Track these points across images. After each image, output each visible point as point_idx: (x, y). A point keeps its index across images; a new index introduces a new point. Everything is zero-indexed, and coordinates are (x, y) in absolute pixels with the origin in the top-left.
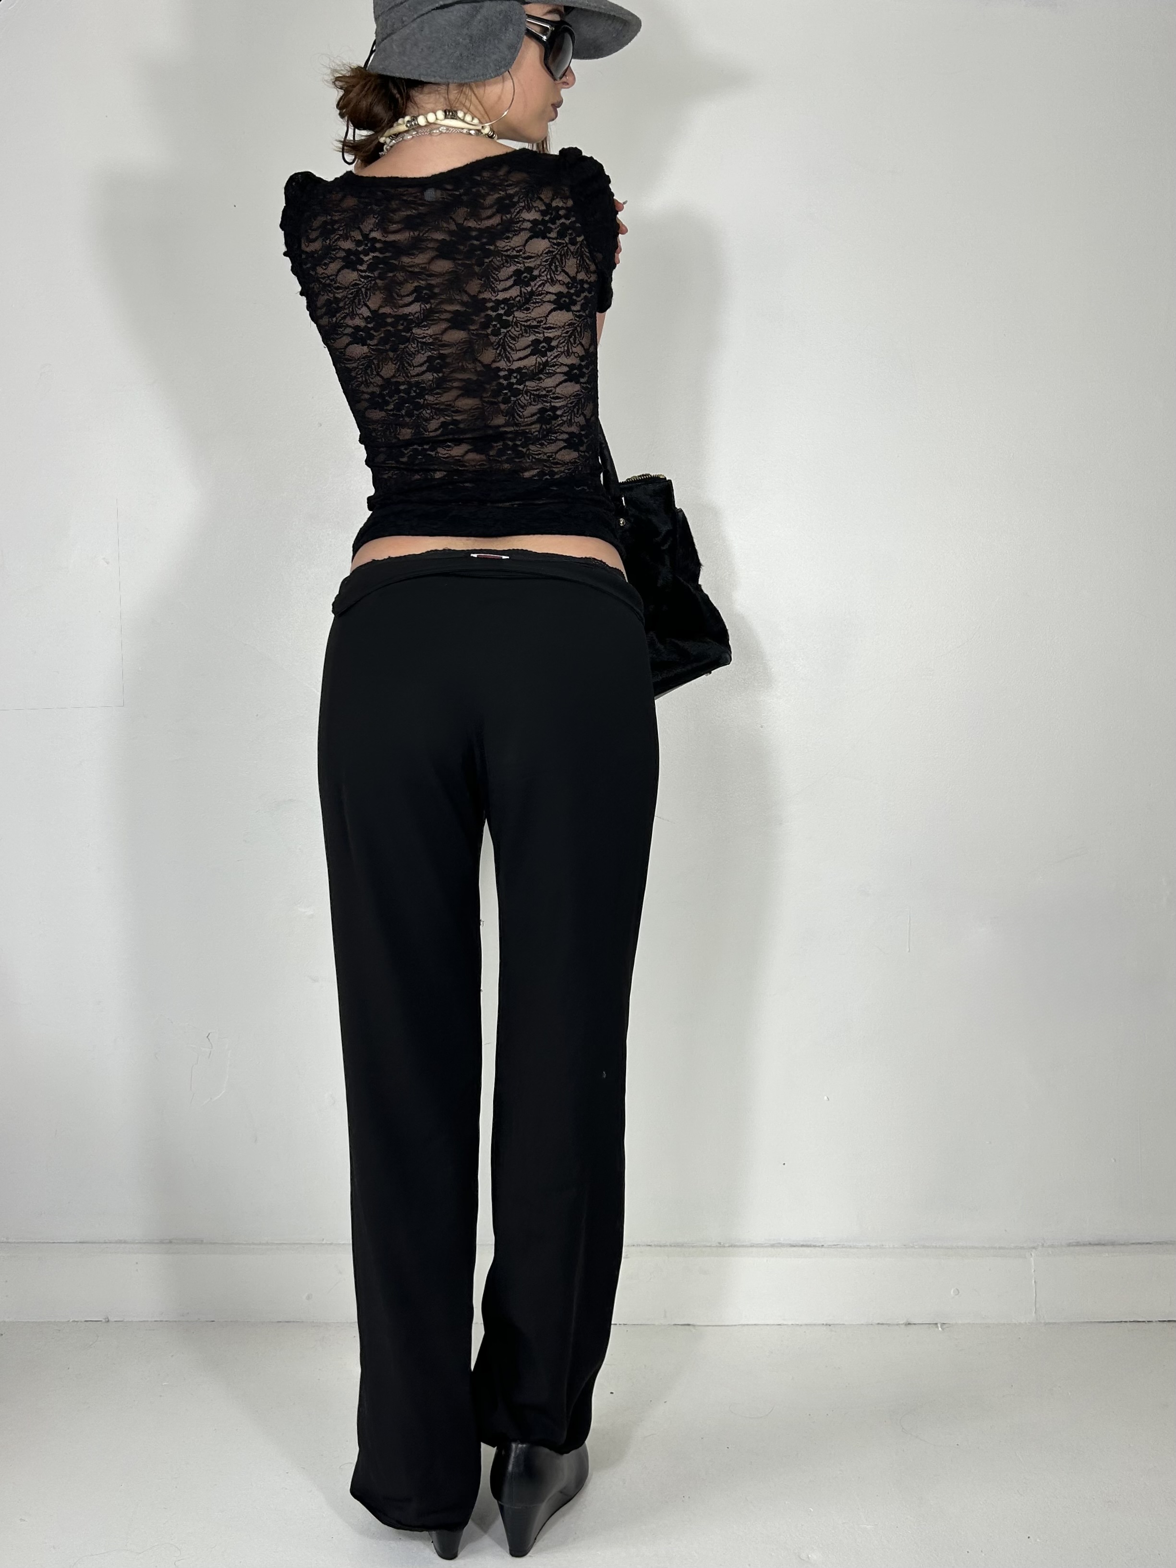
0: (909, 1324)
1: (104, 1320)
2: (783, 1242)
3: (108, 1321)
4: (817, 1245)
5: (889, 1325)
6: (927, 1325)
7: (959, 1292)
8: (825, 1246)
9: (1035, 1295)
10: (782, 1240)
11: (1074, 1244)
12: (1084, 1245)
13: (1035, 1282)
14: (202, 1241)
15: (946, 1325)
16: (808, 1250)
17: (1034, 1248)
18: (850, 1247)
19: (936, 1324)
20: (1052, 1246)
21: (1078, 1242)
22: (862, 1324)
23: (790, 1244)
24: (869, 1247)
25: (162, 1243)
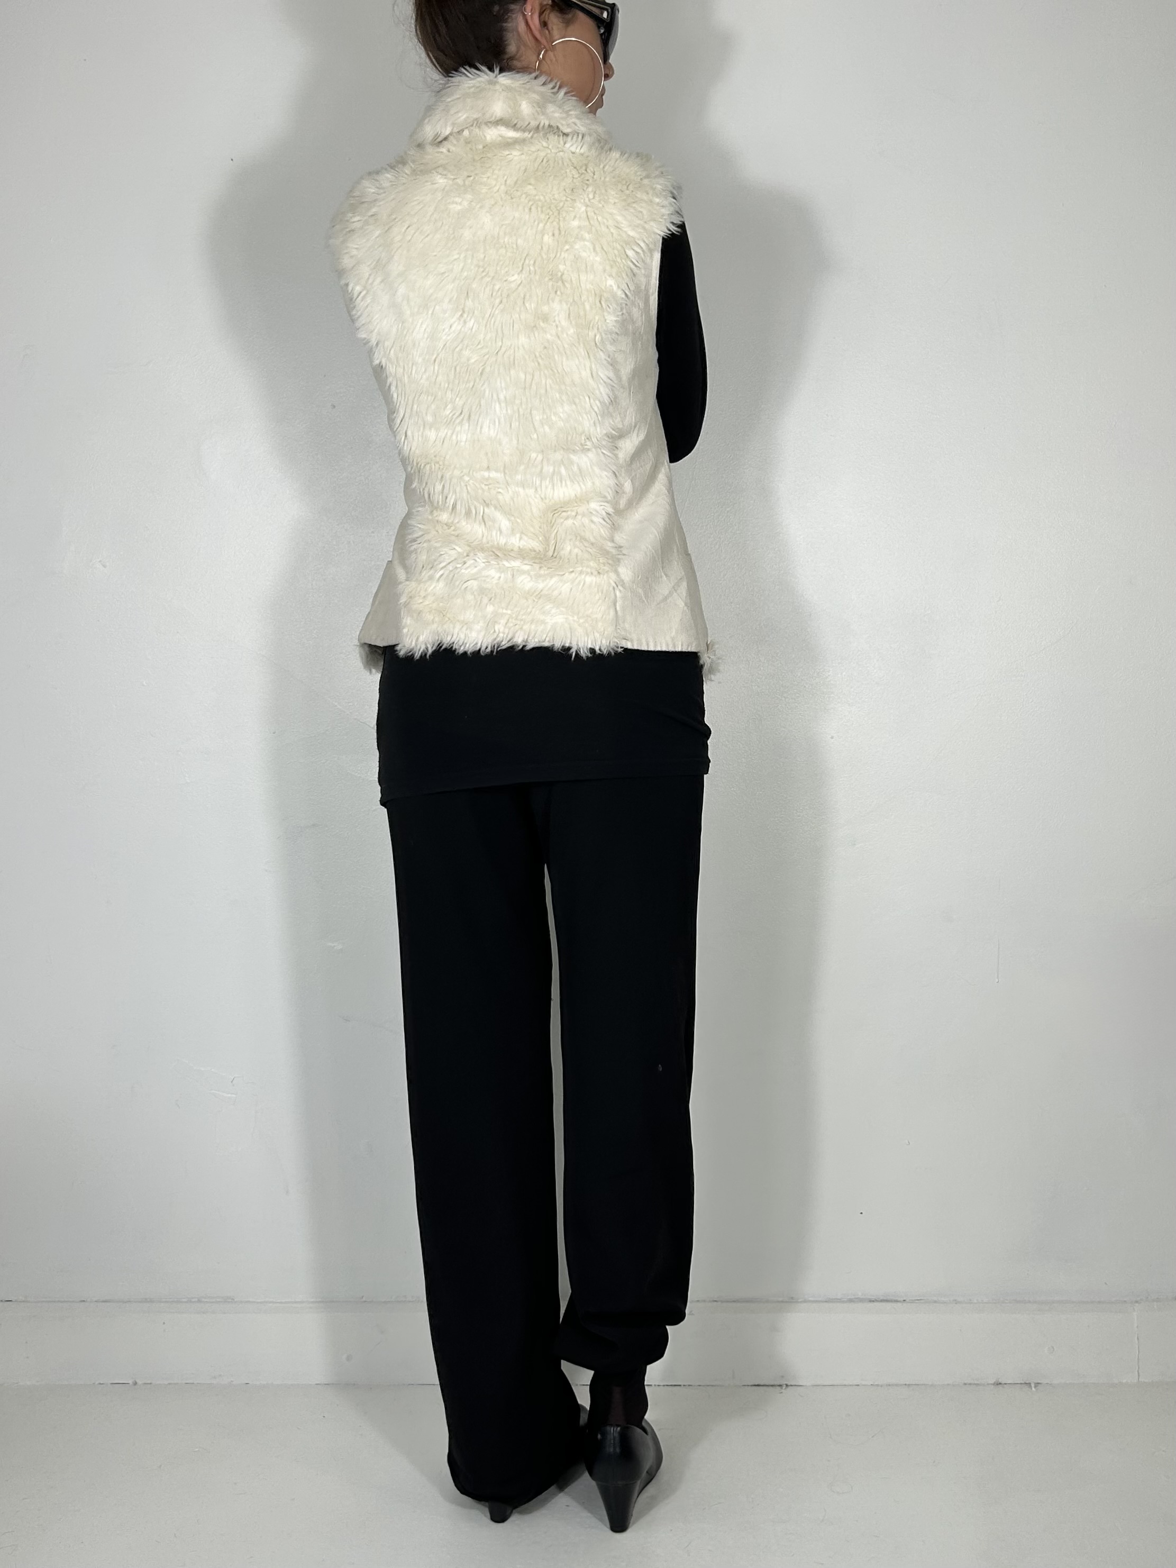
0: (1000, 1384)
1: (130, 1382)
2: (862, 1297)
3: (135, 1383)
4: (899, 1299)
5: (977, 1385)
6: (1019, 1385)
7: (1054, 1350)
8: (907, 1300)
9: (1138, 1352)
10: (860, 1294)
13: (1138, 1339)
14: (233, 1299)
15: (1039, 1385)
16: (889, 1305)
17: (1137, 1302)
18: (935, 1302)
19: (1030, 1383)
20: (1158, 1300)
22: (948, 1384)
23: (869, 1299)
24: (956, 1302)
25: (190, 1301)
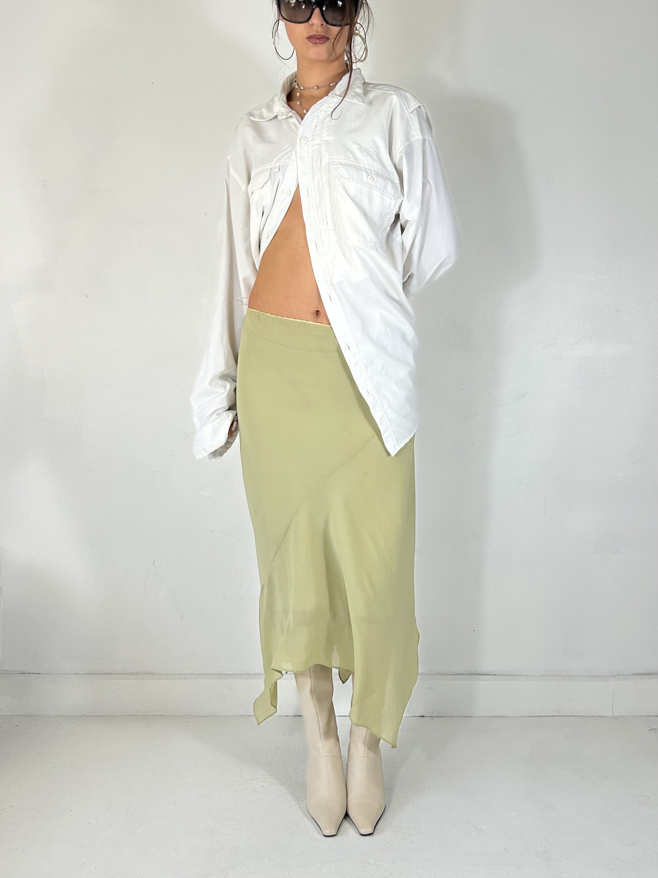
2: (473, 673)
9: (612, 701)
10: (473, 671)
11: (635, 674)
12: (641, 674)
13: (613, 694)
14: (154, 673)
17: (613, 676)
18: (511, 675)
20: (623, 675)
21: (637, 673)
23: (477, 674)
24: (521, 675)
25: (131, 674)
